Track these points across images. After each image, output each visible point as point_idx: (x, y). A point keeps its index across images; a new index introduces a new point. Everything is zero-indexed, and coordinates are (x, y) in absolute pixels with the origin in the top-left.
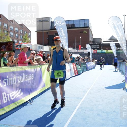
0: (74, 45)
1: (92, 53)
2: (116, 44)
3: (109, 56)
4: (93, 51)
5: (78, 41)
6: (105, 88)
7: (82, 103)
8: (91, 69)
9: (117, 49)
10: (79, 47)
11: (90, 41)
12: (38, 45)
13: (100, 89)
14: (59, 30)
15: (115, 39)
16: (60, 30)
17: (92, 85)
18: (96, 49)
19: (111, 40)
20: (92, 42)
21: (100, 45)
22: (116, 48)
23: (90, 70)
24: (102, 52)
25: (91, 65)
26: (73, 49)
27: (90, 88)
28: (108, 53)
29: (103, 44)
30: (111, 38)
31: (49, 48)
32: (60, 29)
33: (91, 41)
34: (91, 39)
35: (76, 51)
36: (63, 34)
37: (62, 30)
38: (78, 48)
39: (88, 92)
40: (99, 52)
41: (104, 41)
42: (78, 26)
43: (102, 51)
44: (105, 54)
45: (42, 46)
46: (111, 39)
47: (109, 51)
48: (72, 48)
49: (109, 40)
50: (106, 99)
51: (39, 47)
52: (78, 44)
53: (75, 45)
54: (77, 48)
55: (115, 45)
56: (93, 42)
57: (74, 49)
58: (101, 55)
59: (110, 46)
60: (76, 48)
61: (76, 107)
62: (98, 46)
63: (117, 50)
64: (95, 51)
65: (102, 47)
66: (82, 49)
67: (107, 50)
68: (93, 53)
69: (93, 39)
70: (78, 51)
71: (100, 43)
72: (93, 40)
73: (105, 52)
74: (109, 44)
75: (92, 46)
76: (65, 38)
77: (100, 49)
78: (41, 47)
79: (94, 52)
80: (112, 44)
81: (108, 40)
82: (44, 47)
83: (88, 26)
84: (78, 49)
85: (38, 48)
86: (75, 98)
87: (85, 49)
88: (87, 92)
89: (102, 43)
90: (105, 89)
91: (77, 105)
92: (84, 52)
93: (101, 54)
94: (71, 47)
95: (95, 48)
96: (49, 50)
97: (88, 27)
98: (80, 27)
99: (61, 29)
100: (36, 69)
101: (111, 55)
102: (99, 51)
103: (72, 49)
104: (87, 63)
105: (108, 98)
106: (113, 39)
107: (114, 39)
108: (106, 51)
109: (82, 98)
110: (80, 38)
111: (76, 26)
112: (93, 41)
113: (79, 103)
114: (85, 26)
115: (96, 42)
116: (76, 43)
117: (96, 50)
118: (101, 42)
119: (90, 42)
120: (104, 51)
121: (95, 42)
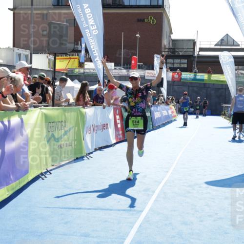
0: (117, 55)
1: (168, 82)
2: (235, 57)
3: (213, 92)
4: (171, 74)
5: (131, 45)
6: (207, 183)
7: (140, 226)
8: (164, 125)
9: (236, 72)
10: (133, 62)
11: (163, 46)
12: (16, 49)
13: (190, 186)
14: (80, 10)
15: (234, 43)
16: (83, 10)
17: (167, 172)
18: (178, 71)
19: (220, 45)
20: (169, 49)
21: (190, 58)
22: (236, 70)
23: (159, 127)
24: (195, 79)
25: (164, 115)
26: (115, 66)
27: (164, 182)
28: (213, 83)
29: (199, 57)
30: (222, 40)
31: (49, 60)
32: (82, 7)
33: (167, 47)
34: (165, 42)
35: (124, 72)
36: (91, 22)
37: (88, 11)
38: (130, 63)
39: (157, 192)
40: (186, 79)
41: (201, 49)
42: (133, 3)
43: (195, 75)
44: (205, 84)
45: (28, 52)
46: (221, 42)
47: (215, 77)
48: (113, 64)
49: (216, 45)
50: (210, 216)
51: (20, 55)
52: (130, 54)
53: (121, 54)
54: (127, 65)
55: (232, 60)
56: (172, 50)
57: (118, 68)
58: (191, 89)
59: (219, 62)
60: (124, 65)
61: (125, 239)
62: (186, 61)
63: (237, 76)
64: (176, 76)
65: (195, 65)
66: (140, 68)
67: (209, 73)
68: (170, 79)
69: (171, 41)
70: (128, 71)
71: (191, 54)
72: (173, 43)
73: (203, 80)
74: (217, 57)
75: (169, 61)
76: (95, 32)
77: (191, 71)
78: (26, 56)
79: (173, 77)
80: (226, 59)
81: (213, 46)
82: (34, 56)
83: (160, 3)
84: (130, 68)
85: (15, 57)
86: (119, 210)
87: (149, 69)
88: (154, 192)
89: (196, 54)
90: (206, 185)
91: (127, 234)
92: (146, 78)
93: (191, 83)
94: (111, 62)
95: (175, 66)
96: (49, 67)
97: (161, 7)
98: (137, 4)
99: (86, 6)
100: (9, 122)
101: (219, 89)
102: (186, 76)
103: (113, 67)
104: (152, 109)
105: (216, 214)
106: (226, 44)
107: (231, 45)
108: (205, 76)
109: (141, 211)
110: (137, 37)
111: (127, 3)
112: (171, 47)
113: (132, 227)
114: (152, 4)
115: (181, 50)
116: (125, 50)
117: (178, 73)
118: (194, 50)
119: (163, 50)
120: (200, 76)
121: (177, 50)
